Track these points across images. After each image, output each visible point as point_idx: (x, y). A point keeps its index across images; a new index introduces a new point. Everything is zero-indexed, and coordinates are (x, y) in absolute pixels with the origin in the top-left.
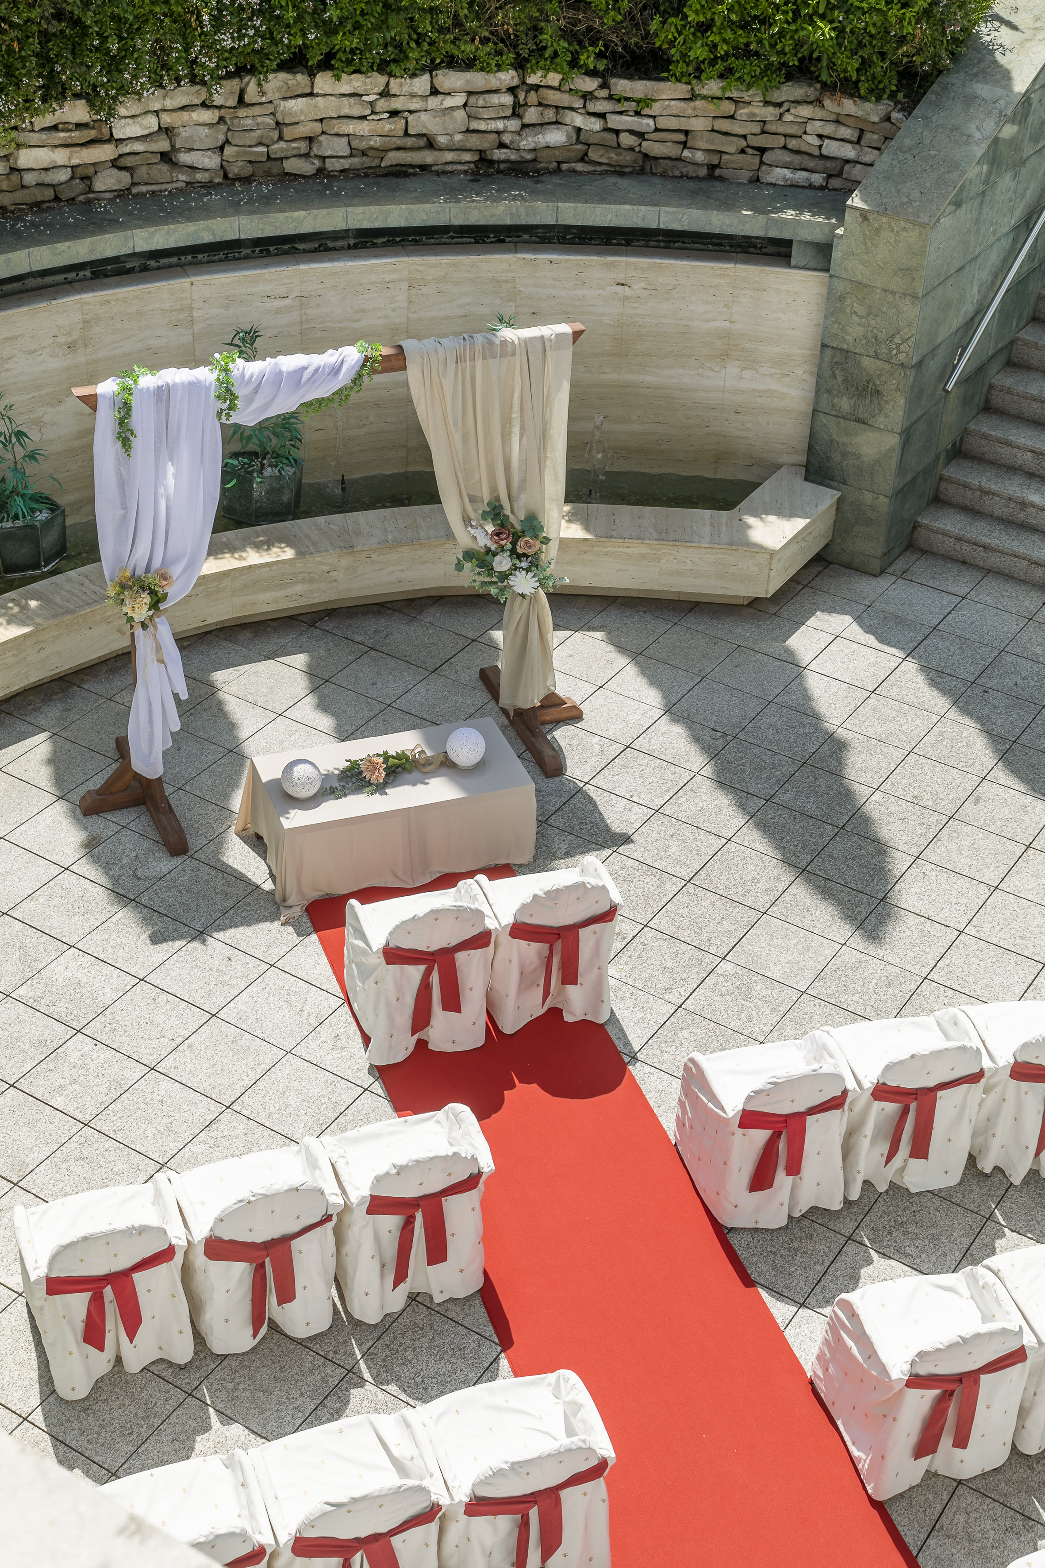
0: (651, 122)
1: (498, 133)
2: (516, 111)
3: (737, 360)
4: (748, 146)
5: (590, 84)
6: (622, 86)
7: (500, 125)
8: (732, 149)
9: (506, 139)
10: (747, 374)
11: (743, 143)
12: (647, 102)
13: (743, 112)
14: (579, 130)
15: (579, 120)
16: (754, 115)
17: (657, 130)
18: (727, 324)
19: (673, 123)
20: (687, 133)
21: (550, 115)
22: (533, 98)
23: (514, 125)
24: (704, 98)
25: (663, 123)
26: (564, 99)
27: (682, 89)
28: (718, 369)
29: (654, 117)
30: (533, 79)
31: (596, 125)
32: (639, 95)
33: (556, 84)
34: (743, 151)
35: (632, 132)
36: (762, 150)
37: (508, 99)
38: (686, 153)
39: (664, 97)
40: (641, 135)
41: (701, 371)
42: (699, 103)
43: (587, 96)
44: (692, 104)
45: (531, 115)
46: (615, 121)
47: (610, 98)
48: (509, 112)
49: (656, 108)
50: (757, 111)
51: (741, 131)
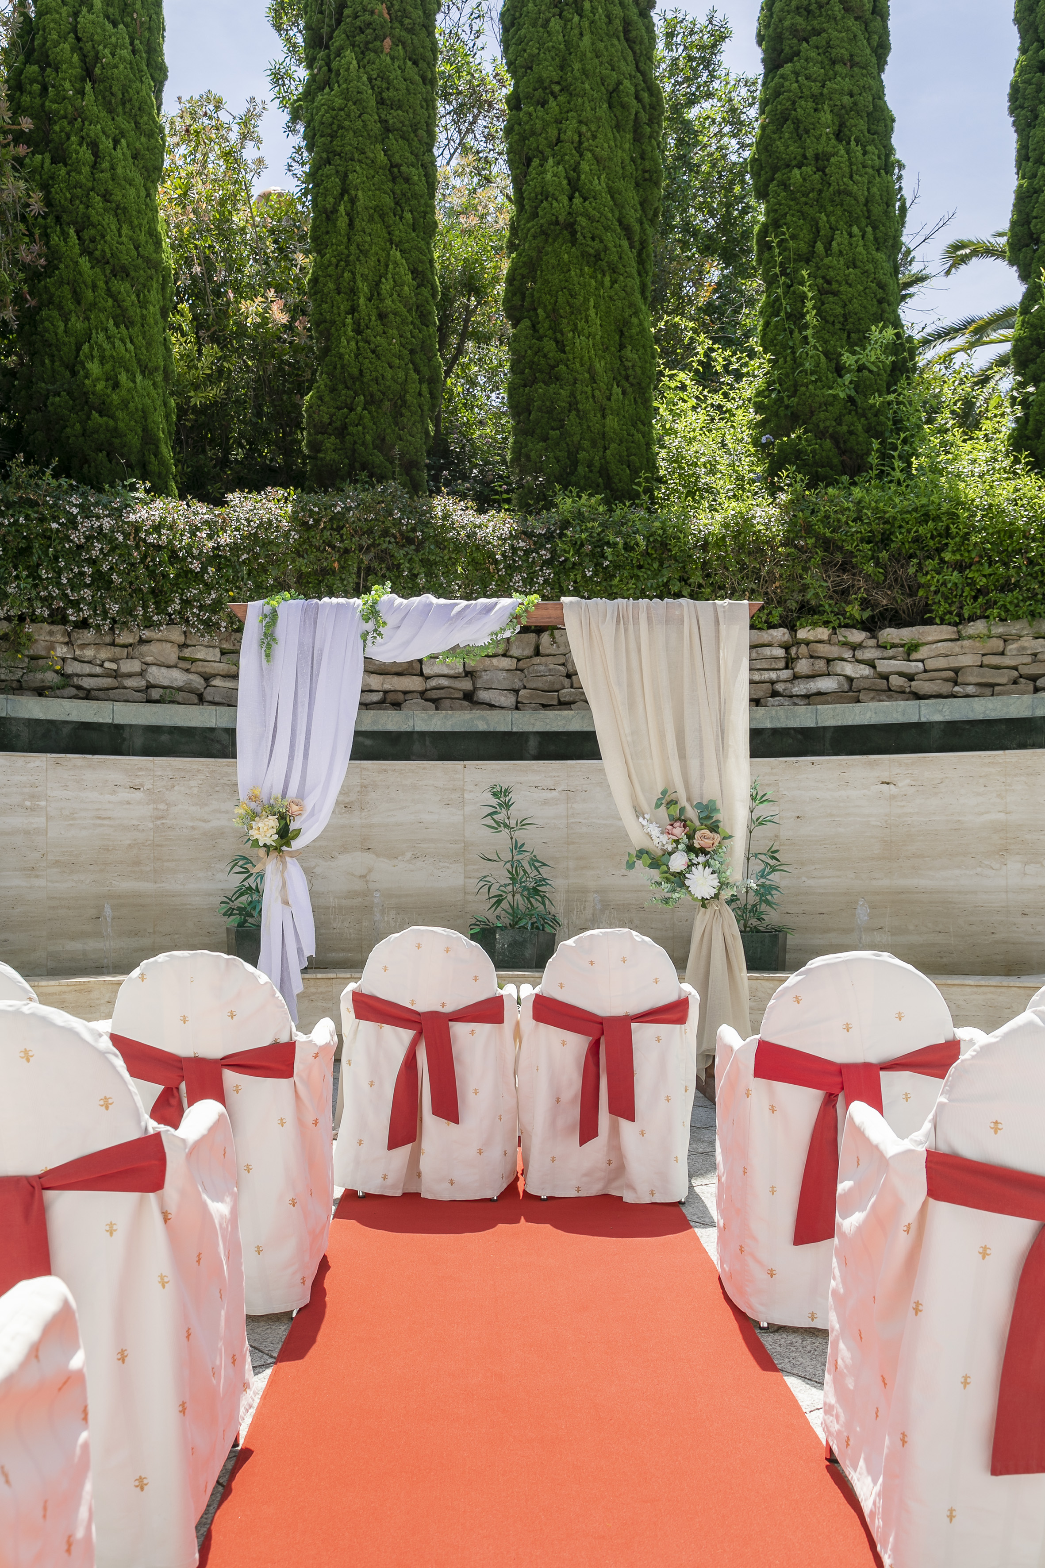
0: (920, 664)
1: (773, 683)
2: (789, 662)
3: (1018, 854)
4: (1021, 676)
5: (857, 636)
6: (890, 634)
7: (773, 675)
8: (1004, 680)
9: (779, 687)
10: (1031, 869)
11: (1015, 673)
12: (913, 647)
13: (1012, 647)
14: (850, 680)
15: (849, 669)
16: (1024, 648)
17: (925, 671)
18: (1002, 816)
19: (942, 663)
20: (956, 671)
21: (821, 665)
22: (803, 649)
23: (786, 674)
24: (970, 637)
25: (931, 664)
26: (833, 651)
27: (947, 631)
28: (997, 866)
29: (922, 661)
30: (802, 634)
31: (866, 671)
32: (906, 640)
33: (825, 637)
34: (1015, 682)
35: (901, 674)
36: (1034, 678)
37: (781, 652)
38: (957, 689)
39: (930, 639)
40: (911, 678)
41: (979, 870)
42: (966, 643)
43: (854, 647)
44: (959, 643)
45: (803, 666)
46: (884, 666)
47: (879, 646)
48: (782, 664)
49: (923, 652)
50: (1026, 644)
51: (1012, 663)
